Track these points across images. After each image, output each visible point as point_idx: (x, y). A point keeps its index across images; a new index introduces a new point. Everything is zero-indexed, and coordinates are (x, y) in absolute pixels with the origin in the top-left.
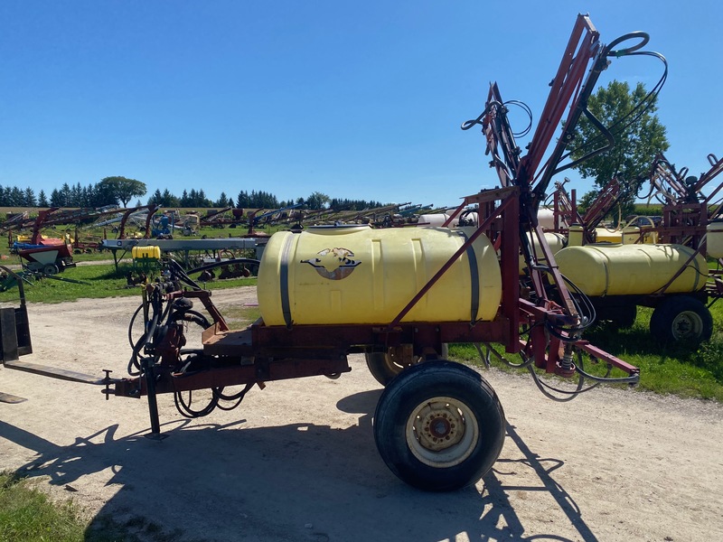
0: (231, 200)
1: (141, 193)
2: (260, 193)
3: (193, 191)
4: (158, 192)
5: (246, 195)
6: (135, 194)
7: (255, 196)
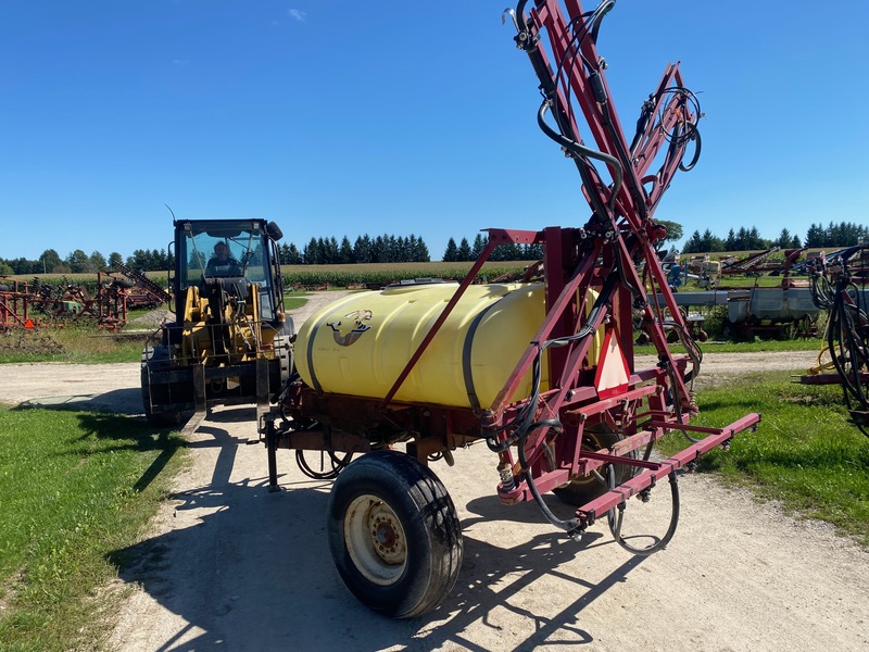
0: (796, 238)
1: (676, 237)
2: (843, 225)
3: (742, 230)
4: (697, 233)
5: (819, 230)
6: (669, 238)
7: (834, 230)
